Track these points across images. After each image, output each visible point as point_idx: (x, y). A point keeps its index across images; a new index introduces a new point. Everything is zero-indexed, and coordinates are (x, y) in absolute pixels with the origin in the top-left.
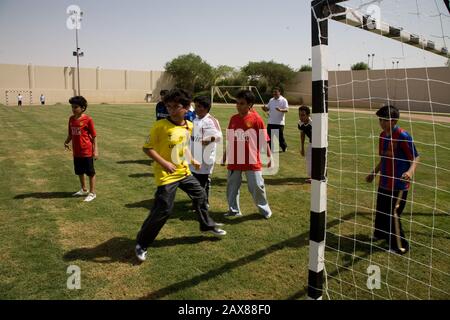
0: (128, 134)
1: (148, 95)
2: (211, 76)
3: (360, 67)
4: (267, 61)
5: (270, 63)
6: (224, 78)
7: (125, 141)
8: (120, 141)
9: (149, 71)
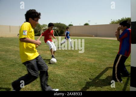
0: (10, 45)
1: (18, 34)
2: (40, 28)
3: (86, 24)
4: (58, 23)
5: (59, 23)
6: (44, 28)
7: (8, 48)
8: (6, 48)
9: (19, 26)
